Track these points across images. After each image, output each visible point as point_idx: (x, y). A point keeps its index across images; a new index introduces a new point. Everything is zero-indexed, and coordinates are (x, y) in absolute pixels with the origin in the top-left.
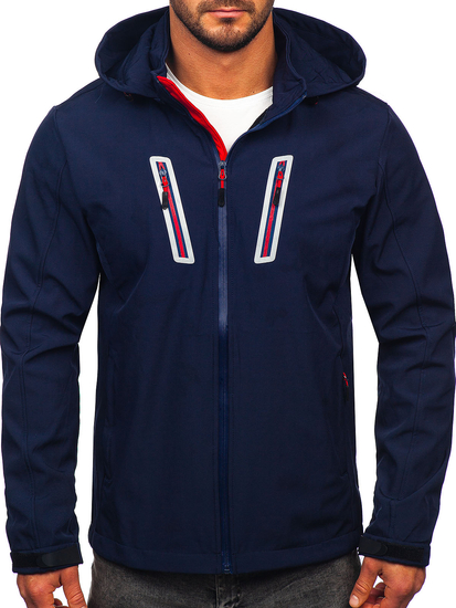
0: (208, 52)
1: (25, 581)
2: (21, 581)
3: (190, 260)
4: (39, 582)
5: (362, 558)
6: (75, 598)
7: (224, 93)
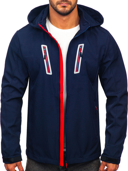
0: (59, 16)
1: (7, 165)
2: (6, 166)
3: (51, 74)
4: (11, 166)
5: (101, 161)
6: (21, 170)
7: (64, 27)
